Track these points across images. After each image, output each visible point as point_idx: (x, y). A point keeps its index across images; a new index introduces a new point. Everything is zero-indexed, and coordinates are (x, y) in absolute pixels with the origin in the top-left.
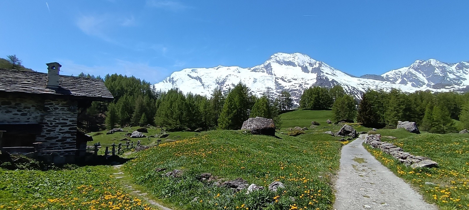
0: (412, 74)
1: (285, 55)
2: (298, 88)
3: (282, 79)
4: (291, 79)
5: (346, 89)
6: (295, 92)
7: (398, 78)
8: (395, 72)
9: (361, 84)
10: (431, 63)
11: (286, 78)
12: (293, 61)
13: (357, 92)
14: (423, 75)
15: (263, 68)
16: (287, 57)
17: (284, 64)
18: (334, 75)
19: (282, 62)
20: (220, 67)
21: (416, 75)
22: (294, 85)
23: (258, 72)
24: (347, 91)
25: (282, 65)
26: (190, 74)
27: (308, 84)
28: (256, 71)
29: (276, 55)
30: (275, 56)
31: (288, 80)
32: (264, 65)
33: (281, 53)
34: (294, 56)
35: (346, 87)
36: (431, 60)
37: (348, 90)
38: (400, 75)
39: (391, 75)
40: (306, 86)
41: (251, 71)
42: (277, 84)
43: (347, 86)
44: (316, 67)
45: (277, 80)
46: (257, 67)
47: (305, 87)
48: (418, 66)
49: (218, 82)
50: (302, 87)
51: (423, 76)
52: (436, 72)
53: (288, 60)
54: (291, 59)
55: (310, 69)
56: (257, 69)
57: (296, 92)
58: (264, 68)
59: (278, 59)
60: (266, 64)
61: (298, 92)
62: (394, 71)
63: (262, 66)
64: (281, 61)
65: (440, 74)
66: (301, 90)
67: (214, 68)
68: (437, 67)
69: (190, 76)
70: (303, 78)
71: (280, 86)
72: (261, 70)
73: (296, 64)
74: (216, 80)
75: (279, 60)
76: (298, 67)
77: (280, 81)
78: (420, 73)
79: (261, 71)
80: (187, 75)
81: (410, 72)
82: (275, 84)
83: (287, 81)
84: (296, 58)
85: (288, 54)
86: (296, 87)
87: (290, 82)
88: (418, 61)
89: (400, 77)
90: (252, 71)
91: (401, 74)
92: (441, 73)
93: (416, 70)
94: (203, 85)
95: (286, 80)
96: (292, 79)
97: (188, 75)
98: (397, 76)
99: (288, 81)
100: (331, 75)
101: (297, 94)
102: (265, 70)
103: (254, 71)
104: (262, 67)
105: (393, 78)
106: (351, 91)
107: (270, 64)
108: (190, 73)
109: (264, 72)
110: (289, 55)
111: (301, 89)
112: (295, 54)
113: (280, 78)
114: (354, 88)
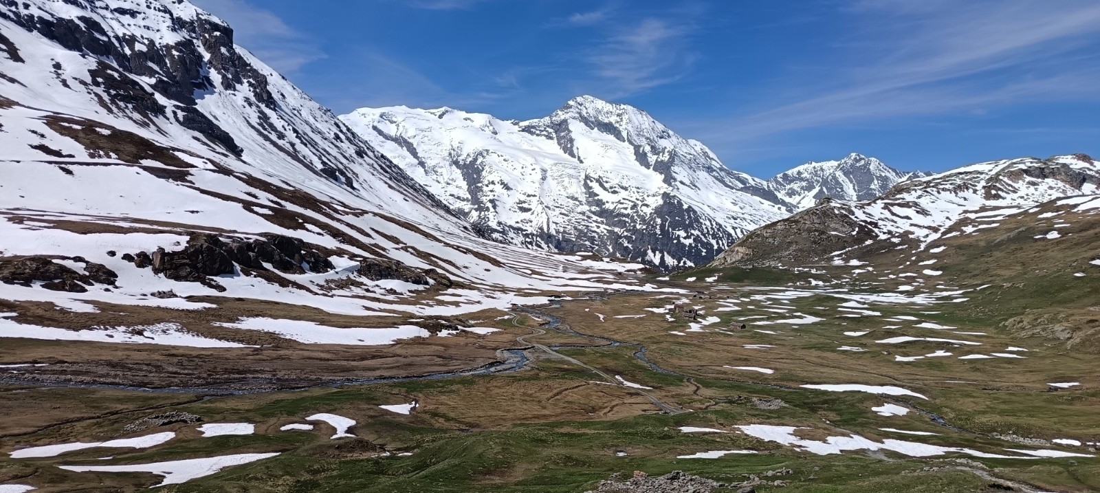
0: (838, 183)
1: (600, 104)
2: (629, 211)
3: (599, 181)
4: (617, 186)
5: (706, 228)
6: (624, 218)
7: (815, 184)
8: (814, 168)
9: (733, 217)
10: (870, 167)
11: (607, 182)
12: (617, 125)
13: (723, 235)
14: (854, 186)
15: (548, 126)
16: (605, 110)
17: (596, 128)
18: (694, 186)
19: (592, 122)
20: (447, 111)
21: (842, 185)
22: (622, 201)
23: (538, 135)
24: (708, 231)
25: (593, 129)
26: (380, 126)
27: (647, 206)
28: (532, 133)
29: (579, 99)
30: (579, 103)
31: (611, 188)
32: (551, 119)
33: (592, 98)
34: (621, 112)
35: (708, 223)
36: (873, 159)
37: (710, 230)
38: (820, 177)
39: (806, 173)
40: (644, 208)
41: (521, 129)
42: (590, 193)
43: (710, 221)
44: (663, 159)
45: (588, 181)
46: (535, 122)
47: (642, 211)
48: (852, 166)
49: (455, 159)
50: (637, 212)
51: (854, 189)
52: (872, 187)
53: (606, 121)
54: (613, 119)
55: (652, 159)
56: (534, 127)
57: (627, 220)
58: (552, 128)
59: (584, 113)
60: (556, 119)
61: (630, 221)
62: (814, 164)
63: (547, 120)
64: (591, 119)
65: (877, 193)
66: (636, 217)
67: (432, 111)
68: (876, 177)
69: (380, 133)
70: (638, 188)
71: (596, 198)
72: (542, 131)
73: (624, 134)
74: (450, 154)
75: (586, 115)
76: (627, 143)
77: (596, 187)
78: (851, 182)
79: (544, 135)
80: (371, 127)
81: (834, 178)
82: (584, 191)
83: (610, 190)
84: (625, 117)
85: (608, 104)
86: (626, 209)
87: (615, 192)
88: (853, 155)
89: (818, 182)
90: (523, 130)
91: (823, 175)
92: (879, 191)
93: (846, 174)
94: (422, 164)
95: (607, 185)
96: (619, 185)
97: (375, 128)
98: (815, 178)
99: (612, 190)
100: (689, 186)
101: (628, 225)
102: (554, 135)
103: (527, 130)
104: (546, 123)
105: (807, 180)
106: (714, 231)
107: (565, 121)
108: (379, 122)
109: (551, 138)
110: (609, 107)
111: (635, 215)
112: (622, 106)
113: (594, 179)
114: (720, 226)
